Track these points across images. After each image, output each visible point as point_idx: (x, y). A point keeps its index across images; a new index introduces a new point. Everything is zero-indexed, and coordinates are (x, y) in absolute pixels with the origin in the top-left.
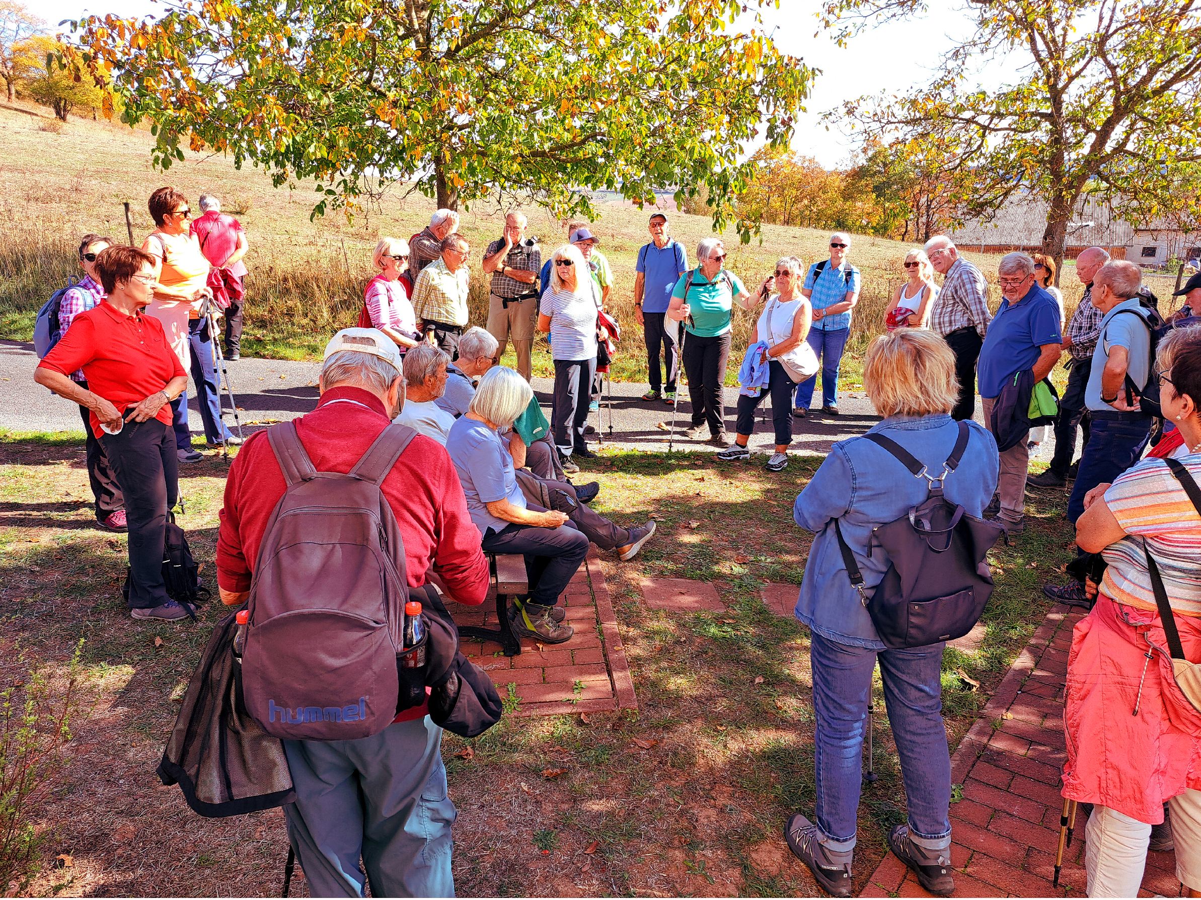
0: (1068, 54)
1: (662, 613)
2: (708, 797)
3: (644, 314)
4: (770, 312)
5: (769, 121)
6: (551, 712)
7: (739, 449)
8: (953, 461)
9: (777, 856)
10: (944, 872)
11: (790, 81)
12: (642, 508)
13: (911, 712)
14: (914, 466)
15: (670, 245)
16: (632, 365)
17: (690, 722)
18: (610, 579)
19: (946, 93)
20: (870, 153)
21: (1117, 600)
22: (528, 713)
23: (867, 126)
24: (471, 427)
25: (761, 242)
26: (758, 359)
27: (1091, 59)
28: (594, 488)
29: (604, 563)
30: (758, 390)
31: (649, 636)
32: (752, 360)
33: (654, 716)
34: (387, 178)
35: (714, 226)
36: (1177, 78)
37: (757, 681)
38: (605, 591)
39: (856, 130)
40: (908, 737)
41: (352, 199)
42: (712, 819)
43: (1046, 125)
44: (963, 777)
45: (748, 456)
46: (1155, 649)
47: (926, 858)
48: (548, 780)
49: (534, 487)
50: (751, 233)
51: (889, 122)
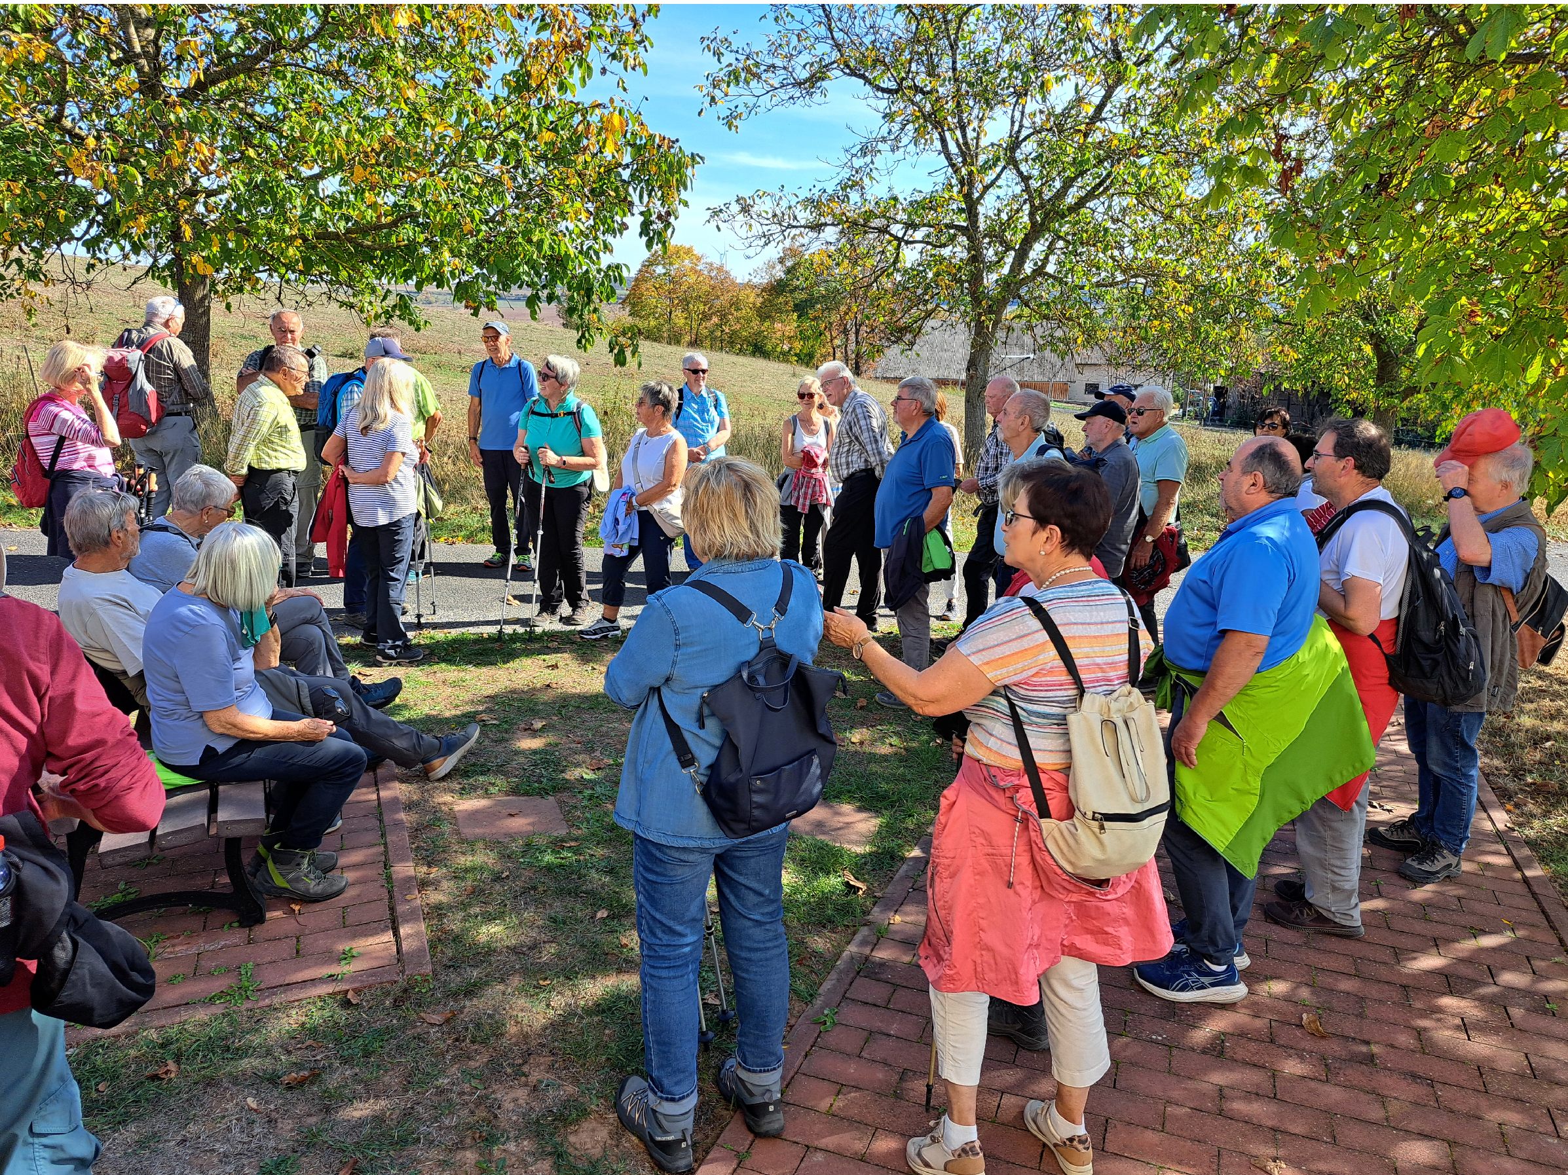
0: (982, 158)
1: (480, 845)
2: (519, 1073)
3: (482, 452)
4: (637, 448)
5: (642, 213)
6: (301, 996)
7: (607, 624)
8: (782, 606)
9: (603, 1134)
10: (771, 1108)
11: (664, 168)
12: (469, 708)
13: (749, 923)
14: (742, 613)
15: (513, 364)
16: (474, 521)
17: (503, 981)
18: (410, 806)
19: (854, 196)
20: (789, 264)
21: (985, 760)
22: (267, 1002)
23: (766, 228)
24: (182, 605)
25: (640, 365)
26: (622, 508)
27: (1004, 168)
28: (395, 686)
29: (404, 786)
30: (626, 547)
31: (457, 875)
32: (616, 509)
33: (455, 980)
34: (101, 261)
35: (579, 341)
36: (1091, 195)
37: (599, 915)
38: (401, 822)
39: (754, 232)
40: (744, 954)
41: (35, 287)
42: (521, 1101)
43: (963, 240)
44: (838, 999)
45: (618, 633)
46: (1024, 812)
47: (751, 1094)
48: (290, 1088)
49: (287, 686)
50: (628, 354)
51: (790, 226)
